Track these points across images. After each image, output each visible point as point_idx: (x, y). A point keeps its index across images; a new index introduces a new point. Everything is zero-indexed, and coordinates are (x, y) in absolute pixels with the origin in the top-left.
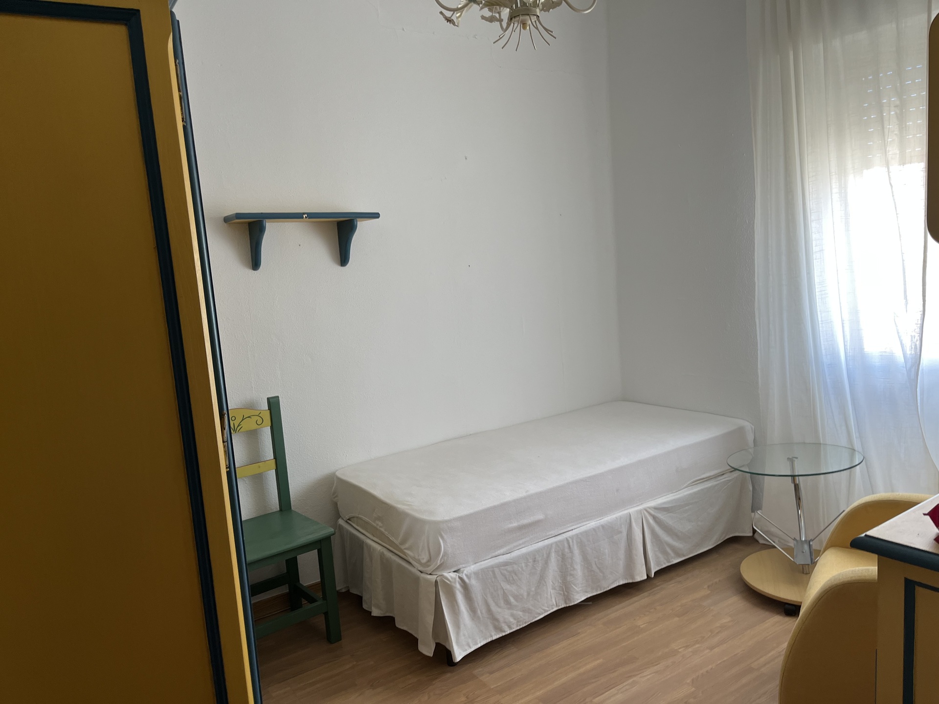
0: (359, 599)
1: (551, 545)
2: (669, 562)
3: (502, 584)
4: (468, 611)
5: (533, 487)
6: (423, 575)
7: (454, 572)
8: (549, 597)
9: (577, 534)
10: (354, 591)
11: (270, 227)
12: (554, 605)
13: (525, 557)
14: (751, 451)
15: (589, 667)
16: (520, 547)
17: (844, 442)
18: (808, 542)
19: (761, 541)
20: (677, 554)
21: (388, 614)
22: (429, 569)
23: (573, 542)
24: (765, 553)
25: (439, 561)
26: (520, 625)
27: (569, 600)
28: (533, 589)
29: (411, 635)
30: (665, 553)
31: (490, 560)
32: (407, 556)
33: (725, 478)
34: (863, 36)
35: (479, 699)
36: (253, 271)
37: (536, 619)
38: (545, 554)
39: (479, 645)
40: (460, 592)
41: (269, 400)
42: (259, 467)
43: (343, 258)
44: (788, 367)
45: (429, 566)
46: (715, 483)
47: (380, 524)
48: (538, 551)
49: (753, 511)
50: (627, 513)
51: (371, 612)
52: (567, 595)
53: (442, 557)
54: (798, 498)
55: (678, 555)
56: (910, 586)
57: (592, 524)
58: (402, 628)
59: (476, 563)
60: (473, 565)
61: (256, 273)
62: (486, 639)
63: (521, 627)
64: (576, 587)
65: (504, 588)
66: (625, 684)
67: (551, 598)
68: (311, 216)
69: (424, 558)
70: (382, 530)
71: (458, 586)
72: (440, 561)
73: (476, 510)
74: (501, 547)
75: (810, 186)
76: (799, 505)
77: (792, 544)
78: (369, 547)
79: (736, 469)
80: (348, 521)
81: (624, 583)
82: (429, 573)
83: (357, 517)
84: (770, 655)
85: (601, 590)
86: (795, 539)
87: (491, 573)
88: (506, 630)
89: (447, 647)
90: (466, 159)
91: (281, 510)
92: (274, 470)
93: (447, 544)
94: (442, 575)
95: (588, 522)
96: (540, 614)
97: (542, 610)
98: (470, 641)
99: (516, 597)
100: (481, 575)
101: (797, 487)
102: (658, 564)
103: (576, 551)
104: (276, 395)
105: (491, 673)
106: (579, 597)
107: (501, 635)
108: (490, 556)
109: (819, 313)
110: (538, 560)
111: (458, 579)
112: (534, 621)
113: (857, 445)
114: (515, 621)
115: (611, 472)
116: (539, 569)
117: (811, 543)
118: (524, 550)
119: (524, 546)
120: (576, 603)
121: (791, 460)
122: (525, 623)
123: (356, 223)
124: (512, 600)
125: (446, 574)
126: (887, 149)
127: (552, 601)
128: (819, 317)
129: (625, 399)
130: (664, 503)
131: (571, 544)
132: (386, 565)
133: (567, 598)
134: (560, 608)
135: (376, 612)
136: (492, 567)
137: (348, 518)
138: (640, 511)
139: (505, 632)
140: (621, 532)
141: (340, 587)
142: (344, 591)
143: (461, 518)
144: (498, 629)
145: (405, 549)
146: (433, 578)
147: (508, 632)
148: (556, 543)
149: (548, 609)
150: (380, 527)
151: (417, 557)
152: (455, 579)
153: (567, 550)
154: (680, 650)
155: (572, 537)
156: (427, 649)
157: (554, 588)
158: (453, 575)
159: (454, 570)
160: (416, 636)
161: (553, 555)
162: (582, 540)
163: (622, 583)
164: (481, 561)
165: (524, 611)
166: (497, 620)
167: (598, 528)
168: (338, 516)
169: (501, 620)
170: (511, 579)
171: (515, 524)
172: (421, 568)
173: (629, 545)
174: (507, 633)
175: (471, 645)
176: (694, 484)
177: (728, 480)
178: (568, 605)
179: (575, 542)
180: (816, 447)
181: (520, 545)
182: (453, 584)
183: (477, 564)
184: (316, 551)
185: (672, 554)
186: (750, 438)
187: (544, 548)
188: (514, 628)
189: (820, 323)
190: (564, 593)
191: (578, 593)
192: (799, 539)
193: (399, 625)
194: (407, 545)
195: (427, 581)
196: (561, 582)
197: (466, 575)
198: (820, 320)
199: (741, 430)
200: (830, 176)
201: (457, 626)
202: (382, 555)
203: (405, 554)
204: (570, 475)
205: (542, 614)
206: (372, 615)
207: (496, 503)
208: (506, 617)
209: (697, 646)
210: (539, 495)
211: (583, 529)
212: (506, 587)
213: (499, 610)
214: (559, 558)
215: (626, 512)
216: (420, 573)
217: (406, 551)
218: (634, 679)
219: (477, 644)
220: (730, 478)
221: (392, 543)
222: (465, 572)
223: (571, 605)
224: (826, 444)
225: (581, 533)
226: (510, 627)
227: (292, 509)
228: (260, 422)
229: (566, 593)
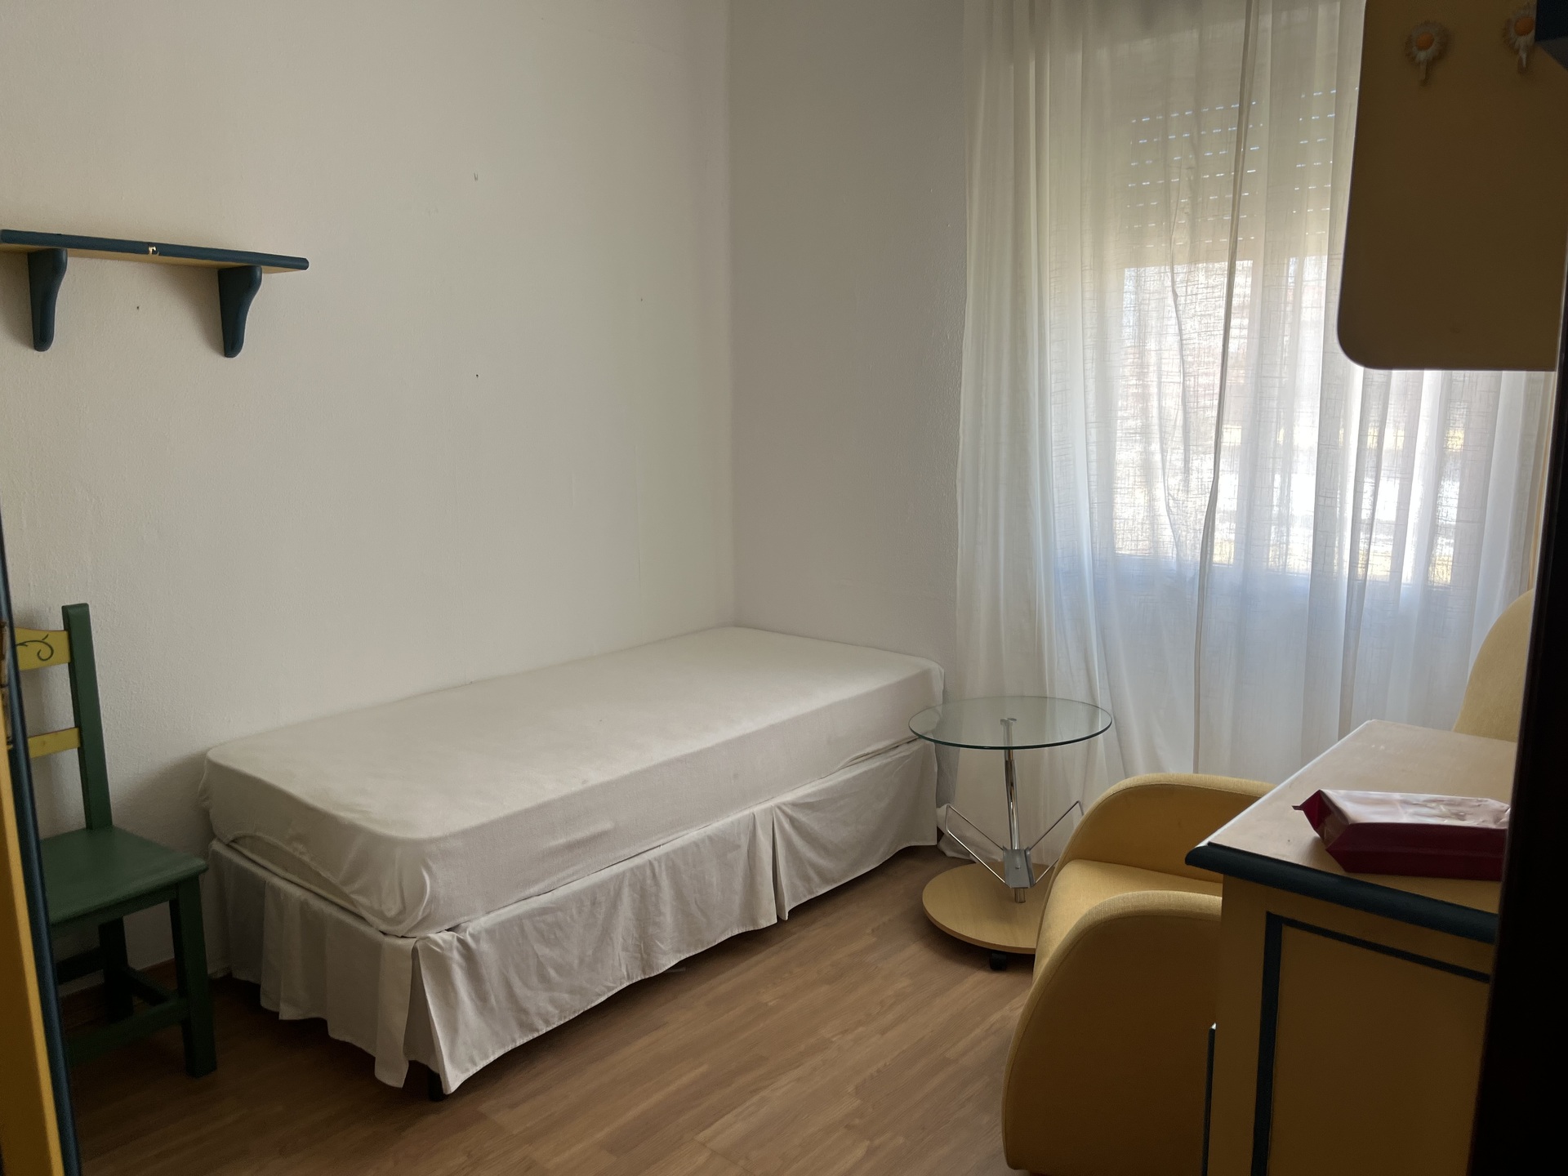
0: (252, 991)
1: (624, 873)
2: (811, 892)
3: (535, 947)
4: (472, 1000)
5: (595, 775)
6: (387, 940)
7: (448, 930)
8: (617, 964)
9: (667, 853)
10: (242, 975)
11: (76, 267)
12: (624, 978)
13: (577, 898)
14: (939, 709)
15: (685, 1080)
16: (569, 880)
17: (1081, 694)
18: (1024, 852)
19: (949, 853)
20: (824, 878)
21: (314, 1015)
22: (400, 929)
23: (660, 866)
24: (958, 871)
25: (420, 913)
26: (565, 1017)
27: (651, 968)
28: (590, 952)
29: (361, 1050)
30: (806, 879)
31: (515, 905)
32: (355, 906)
33: (901, 752)
34: (1146, 46)
35: (490, 1157)
36: (36, 352)
37: (593, 1005)
38: (612, 889)
39: (492, 1059)
40: (461, 967)
41: (66, 610)
42: (44, 743)
43: (230, 340)
44: (1002, 574)
45: (400, 922)
46: (885, 761)
47: (300, 847)
48: (602, 885)
49: (939, 806)
50: (749, 815)
51: (277, 1014)
52: (646, 960)
53: (427, 905)
54: (1010, 783)
55: (826, 880)
56: (1275, 925)
57: (691, 834)
58: (342, 1039)
59: (488, 913)
60: (483, 916)
61: (41, 357)
62: (503, 1046)
63: (567, 1020)
64: (662, 943)
65: (539, 954)
66: (748, 1104)
67: (620, 965)
68: (165, 250)
69: (392, 909)
70: (306, 858)
71: (456, 956)
72: (424, 912)
73: (493, 816)
74: (536, 881)
75: (1052, 284)
76: (1011, 795)
77: (999, 856)
78: (276, 891)
79: (921, 737)
80: (234, 845)
81: (741, 932)
82: (400, 935)
83: (252, 837)
84: (973, 1035)
85: (702, 947)
86: (1004, 849)
87: (516, 928)
88: (540, 1028)
89: (433, 1068)
90: (476, 179)
91: (87, 828)
92: (75, 751)
93: (438, 882)
94: (429, 938)
95: (685, 832)
96: (599, 995)
97: (603, 988)
98: (475, 1053)
99: (559, 969)
100: (500, 934)
101: (1009, 766)
102: (794, 897)
103: (665, 882)
104: (82, 602)
105: (514, 1106)
106: (667, 961)
107: (530, 1038)
108: (515, 899)
109: (1055, 490)
110: (598, 901)
111: (456, 943)
112: (589, 1007)
113: (1103, 700)
114: (557, 1012)
115: (727, 744)
116: (601, 917)
117: (1028, 853)
118: (576, 886)
119: (575, 877)
120: (661, 971)
121: (1007, 723)
122: (575, 1012)
123: (258, 273)
124: (552, 973)
125: (433, 936)
126: (1173, 236)
127: (621, 970)
128: (1056, 497)
129: (738, 624)
130: (809, 795)
131: (657, 870)
132: (313, 925)
133: (646, 964)
134: (634, 981)
135: (287, 1013)
136: (519, 920)
137: (231, 839)
138: (771, 809)
139: (538, 1031)
140: (739, 847)
141: (214, 969)
142: (220, 975)
143: (465, 834)
144: (525, 1026)
145: (353, 892)
146: (408, 944)
147: (544, 1030)
148: (632, 869)
149: (612, 985)
150: (301, 853)
151: (376, 906)
152: (451, 944)
153: (649, 882)
154: (834, 1039)
155: (659, 859)
156: (393, 1075)
157: (625, 949)
158: (448, 936)
159: (447, 928)
160: (370, 1051)
161: (626, 892)
162: (673, 864)
163: (736, 932)
164: (499, 909)
165: (571, 992)
166: (525, 1011)
167: (703, 841)
168: (211, 835)
169: (532, 1009)
170: (552, 937)
171: (562, 840)
172: (384, 927)
173: (750, 869)
174: (541, 1033)
175: (477, 1059)
176: (851, 763)
177: (904, 757)
178: (647, 977)
179: (663, 867)
180: (1040, 702)
181: (569, 876)
182: (448, 954)
183: (492, 915)
184: (166, 906)
185: (816, 879)
186: (938, 687)
187: (611, 879)
188: (554, 1024)
189: (1057, 505)
190: (642, 956)
191: (665, 953)
192: (1010, 848)
193: (336, 1033)
194: (356, 886)
195: (398, 950)
196: (637, 936)
197: (472, 936)
198: (1056, 501)
199: (924, 677)
200: (1082, 271)
201: (453, 1028)
202: (304, 906)
203: (352, 902)
204: (660, 752)
205: (604, 994)
206: (280, 1018)
207: (528, 805)
208: (541, 1004)
209: (861, 1029)
210: (606, 787)
211: (678, 843)
212: (543, 951)
213: (529, 993)
214: (635, 895)
215: (747, 812)
216: (382, 935)
217: (354, 896)
218: (763, 1093)
219: (487, 1057)
220: (907, 753)
221: (326, 883)
222: (470, 930)
223: (653, 975)
224: (1055, 698)
225: (675, 852)
226: (547, 1022)
227: (115, 822)
228: (46, 653)
229: (645, 956)
